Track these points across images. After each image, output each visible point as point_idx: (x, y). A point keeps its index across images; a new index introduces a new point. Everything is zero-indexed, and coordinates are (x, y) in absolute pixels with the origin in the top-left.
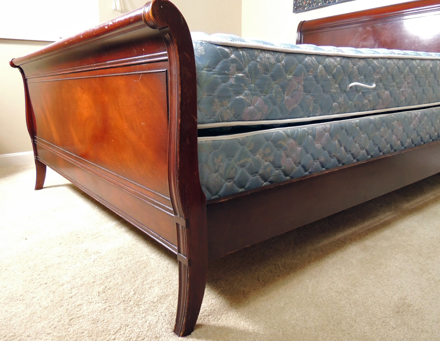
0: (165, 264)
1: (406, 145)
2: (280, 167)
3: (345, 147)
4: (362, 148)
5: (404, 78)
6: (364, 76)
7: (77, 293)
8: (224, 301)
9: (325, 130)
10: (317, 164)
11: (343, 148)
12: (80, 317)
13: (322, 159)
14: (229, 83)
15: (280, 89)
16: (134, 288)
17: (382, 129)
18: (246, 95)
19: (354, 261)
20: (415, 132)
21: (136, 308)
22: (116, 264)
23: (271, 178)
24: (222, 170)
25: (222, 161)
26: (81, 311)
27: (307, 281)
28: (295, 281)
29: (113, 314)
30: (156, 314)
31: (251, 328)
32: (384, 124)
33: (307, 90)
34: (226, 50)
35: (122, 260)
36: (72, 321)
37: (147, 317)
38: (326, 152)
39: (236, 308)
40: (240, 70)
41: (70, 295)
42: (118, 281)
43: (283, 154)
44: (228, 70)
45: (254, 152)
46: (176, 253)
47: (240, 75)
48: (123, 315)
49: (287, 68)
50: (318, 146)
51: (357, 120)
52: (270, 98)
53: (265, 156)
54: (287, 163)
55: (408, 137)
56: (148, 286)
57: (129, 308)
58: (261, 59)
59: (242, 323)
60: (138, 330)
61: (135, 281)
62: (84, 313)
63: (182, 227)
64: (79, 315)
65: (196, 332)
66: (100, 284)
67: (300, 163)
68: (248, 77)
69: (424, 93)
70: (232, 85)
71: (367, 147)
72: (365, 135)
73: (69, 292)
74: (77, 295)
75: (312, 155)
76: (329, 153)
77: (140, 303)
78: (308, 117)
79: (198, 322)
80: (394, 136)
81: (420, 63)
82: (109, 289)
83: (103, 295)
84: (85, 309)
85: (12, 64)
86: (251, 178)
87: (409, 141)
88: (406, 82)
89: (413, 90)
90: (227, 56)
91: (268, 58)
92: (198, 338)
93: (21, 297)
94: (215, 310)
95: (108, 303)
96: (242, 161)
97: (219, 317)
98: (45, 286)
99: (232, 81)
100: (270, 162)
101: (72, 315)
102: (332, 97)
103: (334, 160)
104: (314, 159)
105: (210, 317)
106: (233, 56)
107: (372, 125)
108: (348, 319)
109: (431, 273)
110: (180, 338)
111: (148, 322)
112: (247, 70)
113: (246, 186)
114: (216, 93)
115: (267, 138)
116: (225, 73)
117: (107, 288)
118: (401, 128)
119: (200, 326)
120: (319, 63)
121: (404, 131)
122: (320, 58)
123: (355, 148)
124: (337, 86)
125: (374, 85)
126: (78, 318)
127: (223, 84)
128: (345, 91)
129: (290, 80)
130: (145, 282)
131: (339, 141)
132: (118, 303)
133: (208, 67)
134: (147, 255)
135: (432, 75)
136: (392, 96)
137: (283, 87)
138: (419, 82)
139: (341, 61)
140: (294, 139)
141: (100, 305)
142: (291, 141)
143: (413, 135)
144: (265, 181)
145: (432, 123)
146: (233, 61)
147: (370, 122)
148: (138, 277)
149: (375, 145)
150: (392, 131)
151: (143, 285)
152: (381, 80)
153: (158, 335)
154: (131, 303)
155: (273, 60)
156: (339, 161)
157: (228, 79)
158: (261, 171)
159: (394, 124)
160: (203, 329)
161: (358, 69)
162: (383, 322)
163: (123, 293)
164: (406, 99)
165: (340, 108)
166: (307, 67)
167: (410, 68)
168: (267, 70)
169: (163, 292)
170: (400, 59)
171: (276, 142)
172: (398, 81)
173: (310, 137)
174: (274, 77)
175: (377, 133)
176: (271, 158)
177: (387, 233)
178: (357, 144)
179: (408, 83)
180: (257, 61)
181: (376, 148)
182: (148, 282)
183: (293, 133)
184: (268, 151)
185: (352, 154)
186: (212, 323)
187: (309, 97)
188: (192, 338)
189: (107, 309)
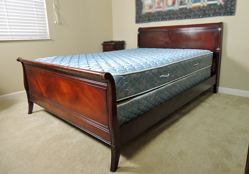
0: (100, 146)
1: (181, 91)
2: (140, 109)
3: (160, 97)
4: (166, 96)
5: (179, 69)
6: (165, 72)
7: (71, 161)
8: (125, 158)
9: (153, 93)
10: (152, 105)
11: (160, 98)
12: (76, 170)
13: (153, 103)
14: (123, 86)
15: (139, 84)
16: (91, 157)
17: (173, 88)
18: (128, 89)
19: (166, 137)
20: (184, 85)
21: (95, 164)
22: (81, 148)
23: (137, 114)
24: (122, 115)
25: (122, 112)
26: (75, 168)
27: (151, 147)
28: (147, 147)
29: (87, 167)
30: (103, 165)
31: (135, 166)
32: (173, 86)
33: (147, 82)
34: (122, 76)
35: (83, 146)
36: (73, 172)
37: (100, 167)
38: (154, 100)
39: (129, 160)
40: (126, 82)
41: (69, 162)
42: (84, 154)
43: (141, 105)
44: (123, 82)
45: (132, 107)
46: (110, 144)
47: (126, 83)
48: (91, 167)
49: (140, 77)
50: (152, 99)
51: (164, 87)
52: (136, 87)
53: (135, 107)
54: (142, 107)
55: (182, 88)
56: (96, 156)
57: (93, 165)
58: (132, 77)
59: (132, 165)
60: (98, 172)
61: (91, 154)
62: (77, 169)
63: (113, 137)
64: (75, 170)
65: (118, 170)
66: (78, 157)
67: (146, 106)
68: (129, 83)
69: (186, 72)
70: (124, 87)
71: (168, 95)
72: (167, 91)
73: (68, 161)
74: (71, 162)
75: (150, 103)
76: (155, 100)
77: (96, 162)
78: (148, 90)
79: (118, 166)
80: (177, 89)
81: (184, 62)
82: (82, 158)
83: (81, 161)
84: (76, 167)
85: (18, 60)
86: (131, 115)
87: (182, 89)
88: (179, 70)
89: (182, 72)
90: (122, 78)
91: (135, 76)
92: (119, 172)
93: (50, 166)
94: (122, 161)
95: (84, 164)
96: (128, 111)
97: (124, 164)
98: (57, 160)
99: (124, 85)
100: (137, 108)
101: (73, 170)
102: (155, 82)
103: (157, 103)
104: (151, 104)
105: (121, 164)
106: (124, 78)
107: (169, 88)
108: (165, 159)
109: (190, 139)
110: (113, 173)
111: (101, 169)
112: (128, 81)
113: (130, 118)
114: (119, 90)
115: (136, 101)
116: (122, 84)
117: (81, 158)
118: (179, 86)
119: (119, 167)
120: (151, 72)
121: (180, 86)
122: (150, 71)
123: (164, 96)
124: (157, 78)
125: (169, 74)
126: (75, 171)
127: (121, 87)
128: (159, 79)
129: (142, 81)
130: (95, 154)
131: (158, 96)
132: (88, 163)
133: (117, 83)
134: (92, 143)
135: (189, 65)
136: (175, 76)
137: (140, 83)
138: (184, 69)
139: (157, 70)
140: (144, 99)
141: (81, 165)
142: (143, 100)
143: (184, 87)
144: (136, 115)
145: (190, 81)
146: (124, 79)
147: (168, 86)
148: (92, 152)
149: (171, 94)
150: (176, 87)
151: (94, 155)
152: (171, 72)
153: (105, 173)
154: (93, 163)
155: (136, 76)
156: (159, 102)
157: (123, 85)
158: (134, 112)
159: (176, 85)
160: (120, 169)
161: (163, 71)
162: (175, 158)
163: (88, 159)
164: (180, 75)
165: (158, 85)
166: (147, 75)
167: (180, 65)
168: (134, 79)
169: (103, 157)
170: (177, 63)
171: (138, 102)
172: (176, 70)
173: (149, 97)
174: (137, 81)
175: (171, 90)
176: (137, 107)
177: (177, 124)
178: (164, 95)
179: (180, 70)
180: (132, 78)
181: (171, 95)
182: (96, 153)
183: (143, 97)
184: (136, 105)
185: (163, 99)
186: (122, 166)
187: (148, 84)
188: (117, 172)
189: (85, 166)
